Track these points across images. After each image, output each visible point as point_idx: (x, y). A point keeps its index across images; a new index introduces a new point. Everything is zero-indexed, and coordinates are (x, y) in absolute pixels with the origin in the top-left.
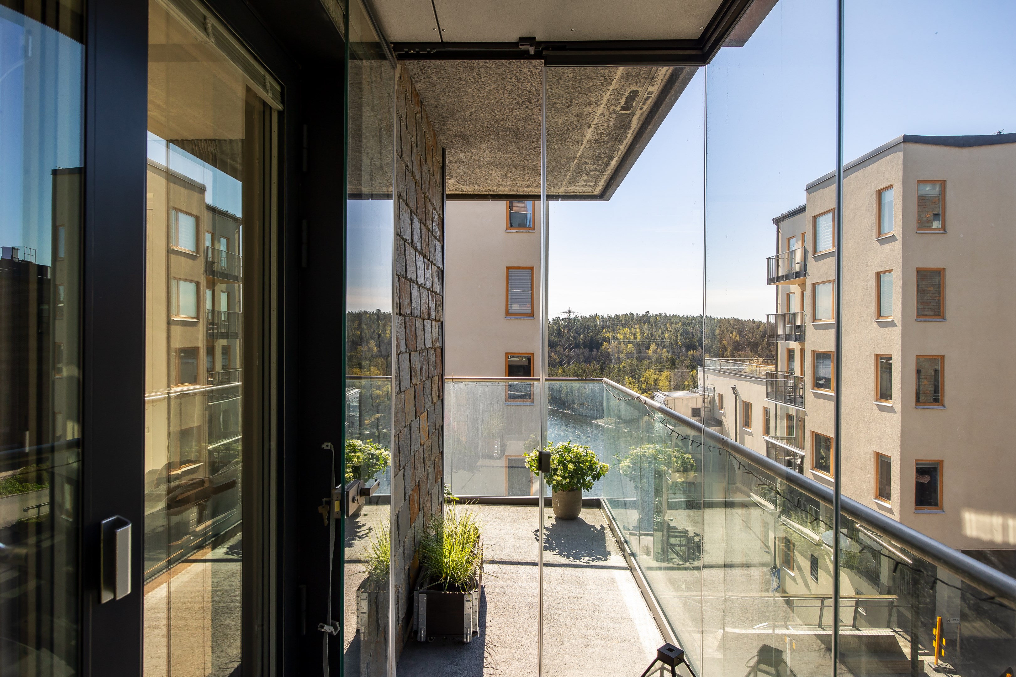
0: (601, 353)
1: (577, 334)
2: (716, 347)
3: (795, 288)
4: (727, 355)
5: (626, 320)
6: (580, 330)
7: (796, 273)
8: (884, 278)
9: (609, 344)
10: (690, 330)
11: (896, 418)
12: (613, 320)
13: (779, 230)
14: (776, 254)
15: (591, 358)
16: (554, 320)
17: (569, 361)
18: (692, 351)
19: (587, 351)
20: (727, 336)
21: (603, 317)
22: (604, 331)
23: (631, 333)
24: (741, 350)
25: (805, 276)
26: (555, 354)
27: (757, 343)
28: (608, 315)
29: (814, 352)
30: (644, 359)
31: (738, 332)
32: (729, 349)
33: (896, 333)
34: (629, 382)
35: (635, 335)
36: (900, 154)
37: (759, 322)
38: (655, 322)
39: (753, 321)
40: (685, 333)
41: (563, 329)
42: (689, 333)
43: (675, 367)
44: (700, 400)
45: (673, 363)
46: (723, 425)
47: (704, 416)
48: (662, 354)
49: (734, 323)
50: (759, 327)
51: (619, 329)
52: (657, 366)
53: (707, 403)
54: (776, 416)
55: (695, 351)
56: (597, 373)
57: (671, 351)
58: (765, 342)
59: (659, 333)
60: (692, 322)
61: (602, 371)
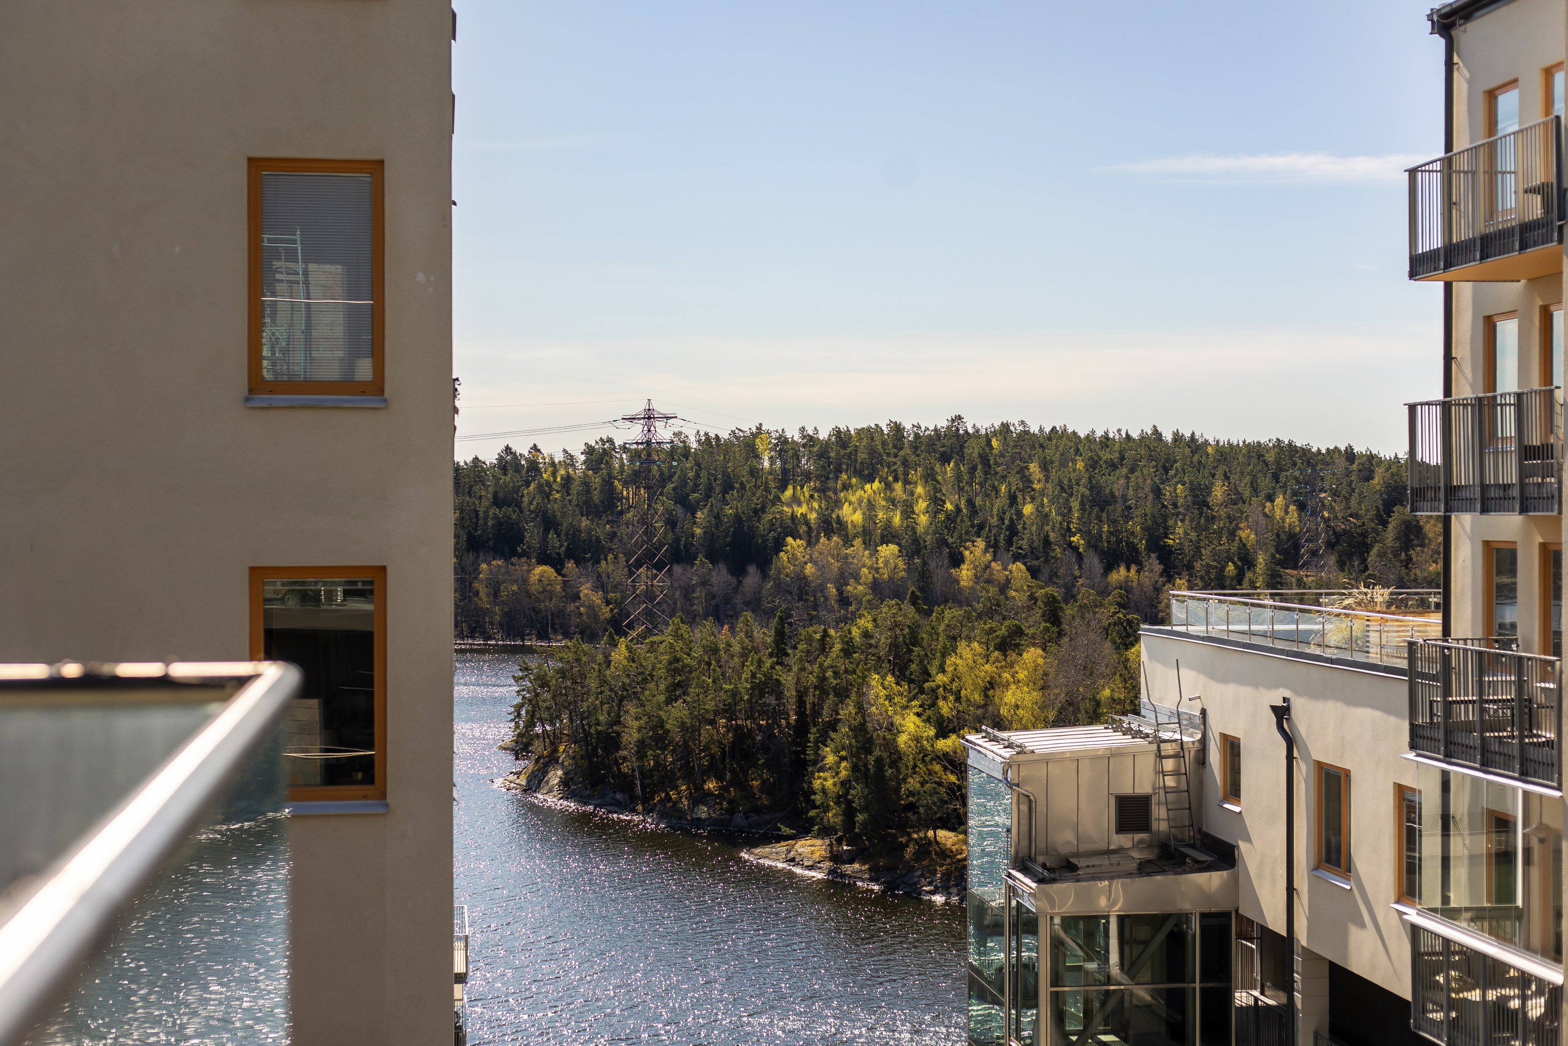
0: (778, 585)
1: (683, 506)
2: (1215, 552)
3: (1516, 295)
5: (872, 452)
6: (695, 488)
7: (1524, 228)
9: (809, 543)
10: (1118, 488)
12: (825, 446)
13: (1456, 59)
14: (1442, 154)
15: (735, 600)
16: (589, 451)
18: (1123, 570)
19: (721, 576)
20: (1253, 508)
21: (783, 440)
22: (789, 493)
23: (892, 501)
24: (1303, 565)
25: (1562, 240)
26: (595, 589)
27: (1366, 535)
28: (803, 429)
30: (943, 600)
31: (1295, 493)
32: (1261, 560)
34: (883, 693)
35: (908, 512)
37: (1371, 457)
38: (984, 459)
39: (1350, 455)
41: (626, 484)
42: (1112, 499)
43: (1061, 634)
44: (1147, 764)
45: (1053, 616)
46: (1239, 864)
47: (1163, 826)
48: (1008, 580)
49: (1277, 462)
50: (1369, 478)
51: (846, 487)
52: (992, 631)
53: (1176, 773)
54: (1446, 820)
55: (1134, 569)
56: (760, 662)
57: (1046, 572)
58: (1390, 534)
59: (1001, 502)
60: (1122, 458)
61: (779, 654)
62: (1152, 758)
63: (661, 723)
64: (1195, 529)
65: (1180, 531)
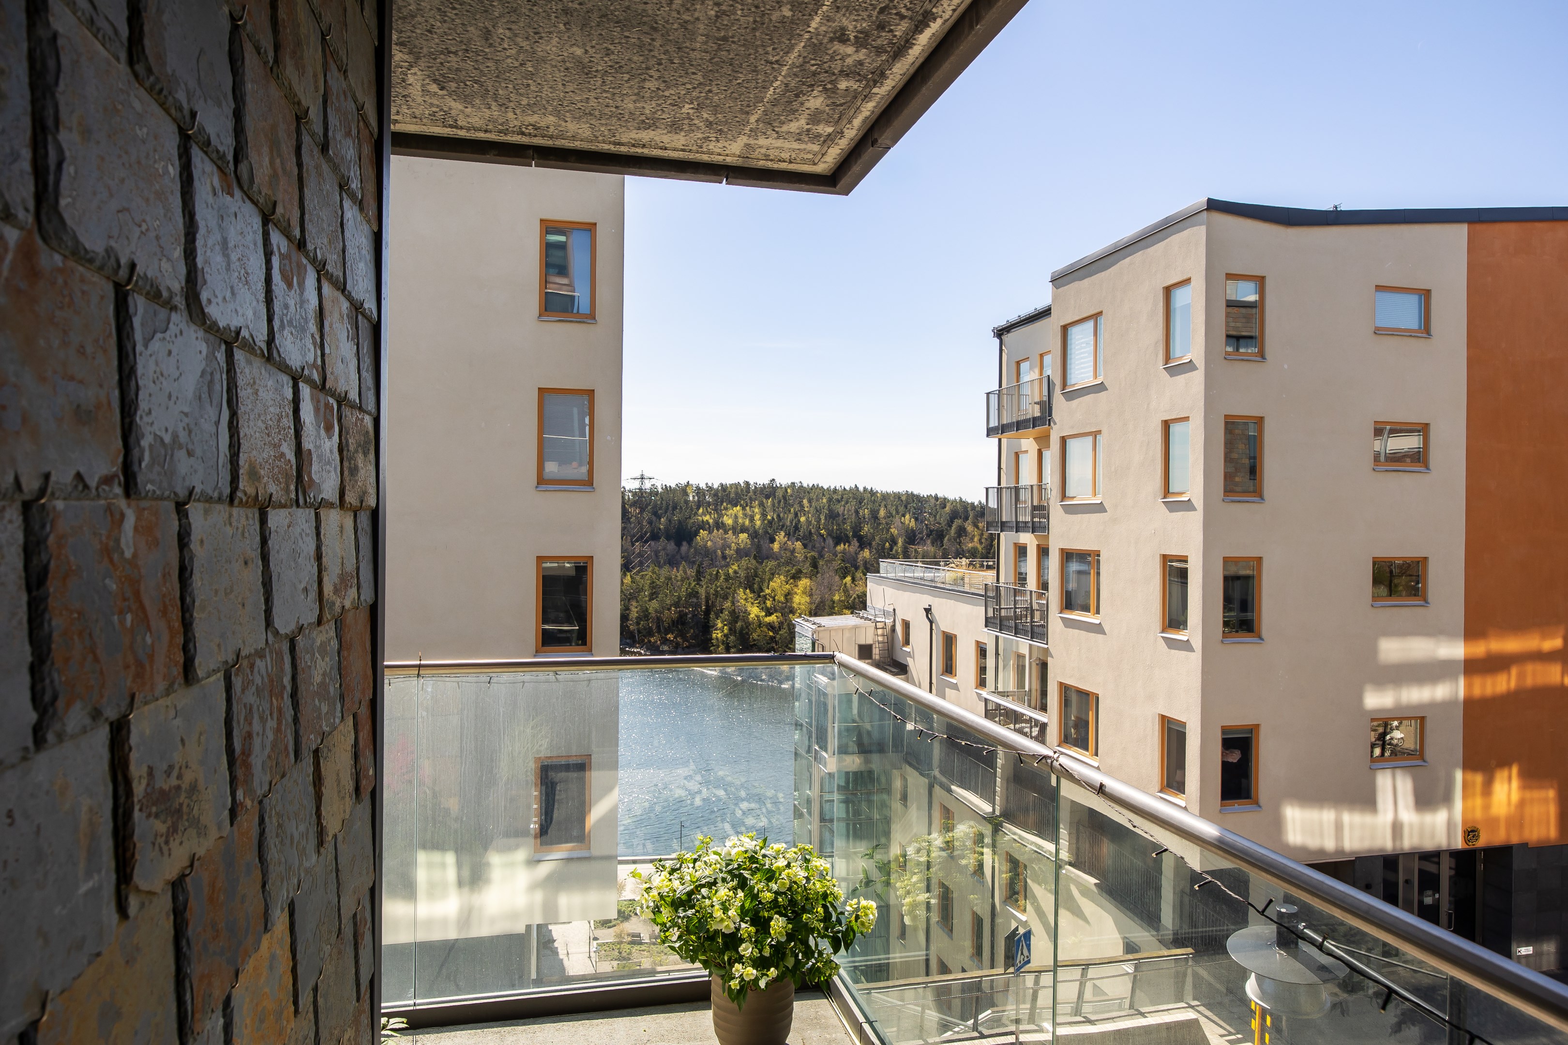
0: (696, 549)
1: (655, 515)
2: (881, 539)
3: (1028, 444)
4: (896, 551)
5: (737, 493)
6: (661, 508)
7: (1034, 419)
8: (1175, 429)
9: (709, 533)
10: (841, 510)
11: (1194, 661)
12: (717, 491)
13: (1004, 348)
14: (998, 388)
15: (678, 557)
17: (641, 564)
18: (842, 545)
19: (671, 546)
20: (897, 519)
21: (698, 488)
22: (701, 511)
23: (745, 515)
24: (917, 545)
25: (1049, 425)
27: (942, 531)
28: (707, 484)
29: (1062, 550)
30: (767, 558)
31: (914, 514)
32: (900, 542)
33: (1194, 522)
34: (743, 597)
35: (752, 519)
36: (1203, 229)
37: (945, 499)
38: (784, 497)
39: (936, 498)
40: (832, 516)
41: (631, 506)
42: (838, 515)
43: (818, 572)
44: (871, 631)
45: (815, 565)
46: (909, 673)
47: (877, 657)
48: (794, 549)
49: (906, 500)
50: (945, 507)
51: (726, 509)
52: (789, 571)
53: (883, 635)
54: (997, 654)
55: (847, 544)
56: (690, 584)
57: (810, 546)
58: (953, 531)
59: (791, 516)
60: (842, 498)
61: (698, 579)
62: (873, 628)
63: (647, 610)
64: (872, 528)
65: (866, 529)
